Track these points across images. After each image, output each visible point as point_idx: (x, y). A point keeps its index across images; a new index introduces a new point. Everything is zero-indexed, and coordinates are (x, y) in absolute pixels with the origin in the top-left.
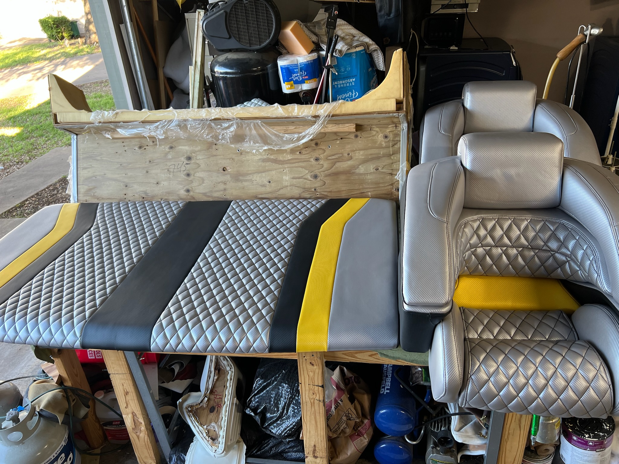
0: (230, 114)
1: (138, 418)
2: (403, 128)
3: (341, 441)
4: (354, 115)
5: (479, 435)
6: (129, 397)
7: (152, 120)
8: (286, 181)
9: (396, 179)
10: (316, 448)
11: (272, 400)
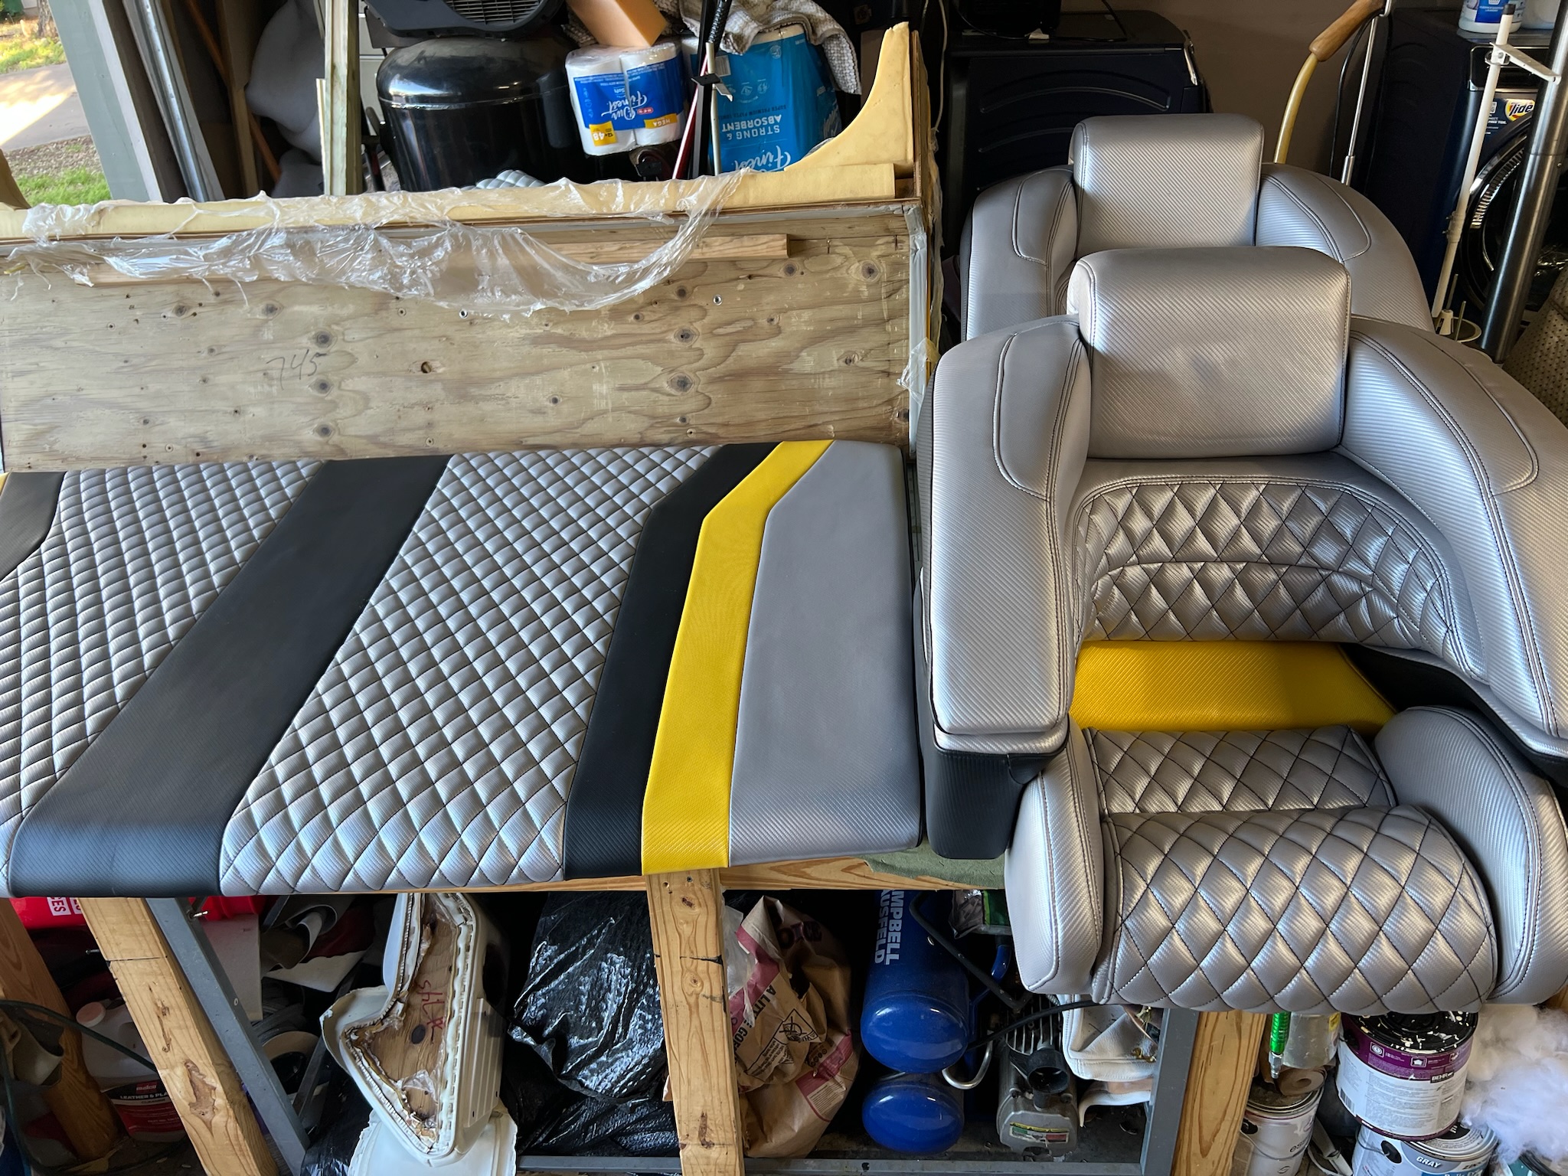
0: (434, 210)
1: (205, 1076)
2: (916, 246)
3: (775, 1095)
4: (782, 209)
5: (1133, 1055)
6: (170, 1022)
7: (206, 230)
8: (602, 397)
9: (901, 387)
10: (709, 1122)
11: (584, 999)
